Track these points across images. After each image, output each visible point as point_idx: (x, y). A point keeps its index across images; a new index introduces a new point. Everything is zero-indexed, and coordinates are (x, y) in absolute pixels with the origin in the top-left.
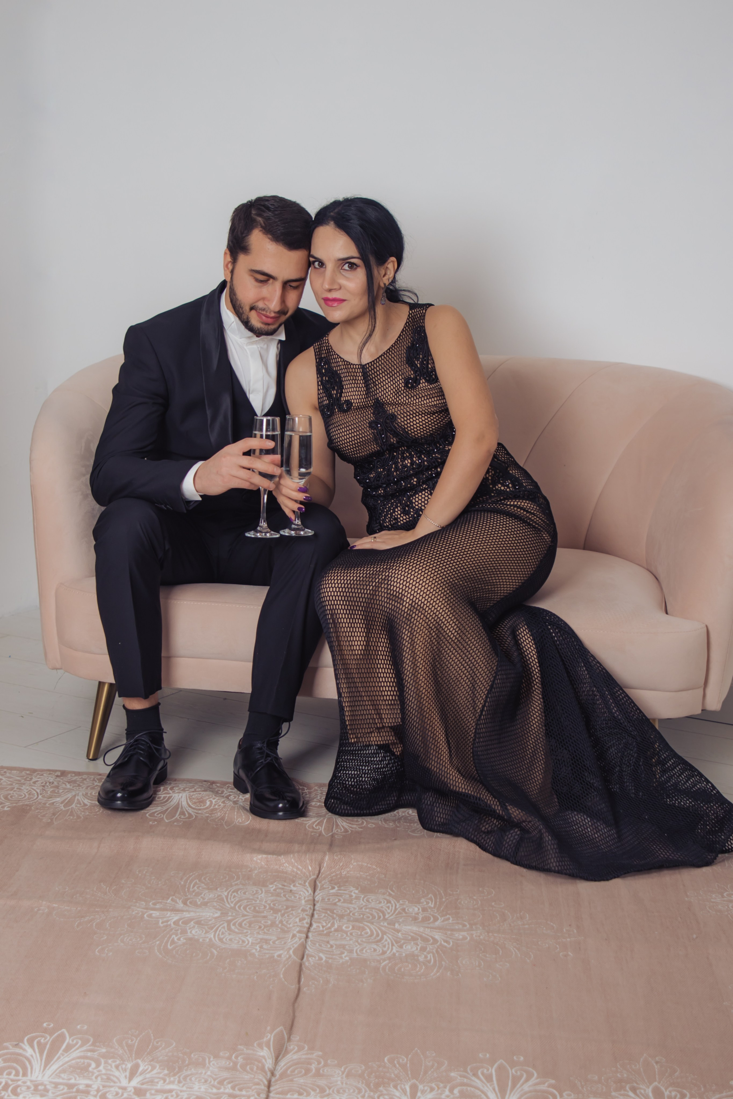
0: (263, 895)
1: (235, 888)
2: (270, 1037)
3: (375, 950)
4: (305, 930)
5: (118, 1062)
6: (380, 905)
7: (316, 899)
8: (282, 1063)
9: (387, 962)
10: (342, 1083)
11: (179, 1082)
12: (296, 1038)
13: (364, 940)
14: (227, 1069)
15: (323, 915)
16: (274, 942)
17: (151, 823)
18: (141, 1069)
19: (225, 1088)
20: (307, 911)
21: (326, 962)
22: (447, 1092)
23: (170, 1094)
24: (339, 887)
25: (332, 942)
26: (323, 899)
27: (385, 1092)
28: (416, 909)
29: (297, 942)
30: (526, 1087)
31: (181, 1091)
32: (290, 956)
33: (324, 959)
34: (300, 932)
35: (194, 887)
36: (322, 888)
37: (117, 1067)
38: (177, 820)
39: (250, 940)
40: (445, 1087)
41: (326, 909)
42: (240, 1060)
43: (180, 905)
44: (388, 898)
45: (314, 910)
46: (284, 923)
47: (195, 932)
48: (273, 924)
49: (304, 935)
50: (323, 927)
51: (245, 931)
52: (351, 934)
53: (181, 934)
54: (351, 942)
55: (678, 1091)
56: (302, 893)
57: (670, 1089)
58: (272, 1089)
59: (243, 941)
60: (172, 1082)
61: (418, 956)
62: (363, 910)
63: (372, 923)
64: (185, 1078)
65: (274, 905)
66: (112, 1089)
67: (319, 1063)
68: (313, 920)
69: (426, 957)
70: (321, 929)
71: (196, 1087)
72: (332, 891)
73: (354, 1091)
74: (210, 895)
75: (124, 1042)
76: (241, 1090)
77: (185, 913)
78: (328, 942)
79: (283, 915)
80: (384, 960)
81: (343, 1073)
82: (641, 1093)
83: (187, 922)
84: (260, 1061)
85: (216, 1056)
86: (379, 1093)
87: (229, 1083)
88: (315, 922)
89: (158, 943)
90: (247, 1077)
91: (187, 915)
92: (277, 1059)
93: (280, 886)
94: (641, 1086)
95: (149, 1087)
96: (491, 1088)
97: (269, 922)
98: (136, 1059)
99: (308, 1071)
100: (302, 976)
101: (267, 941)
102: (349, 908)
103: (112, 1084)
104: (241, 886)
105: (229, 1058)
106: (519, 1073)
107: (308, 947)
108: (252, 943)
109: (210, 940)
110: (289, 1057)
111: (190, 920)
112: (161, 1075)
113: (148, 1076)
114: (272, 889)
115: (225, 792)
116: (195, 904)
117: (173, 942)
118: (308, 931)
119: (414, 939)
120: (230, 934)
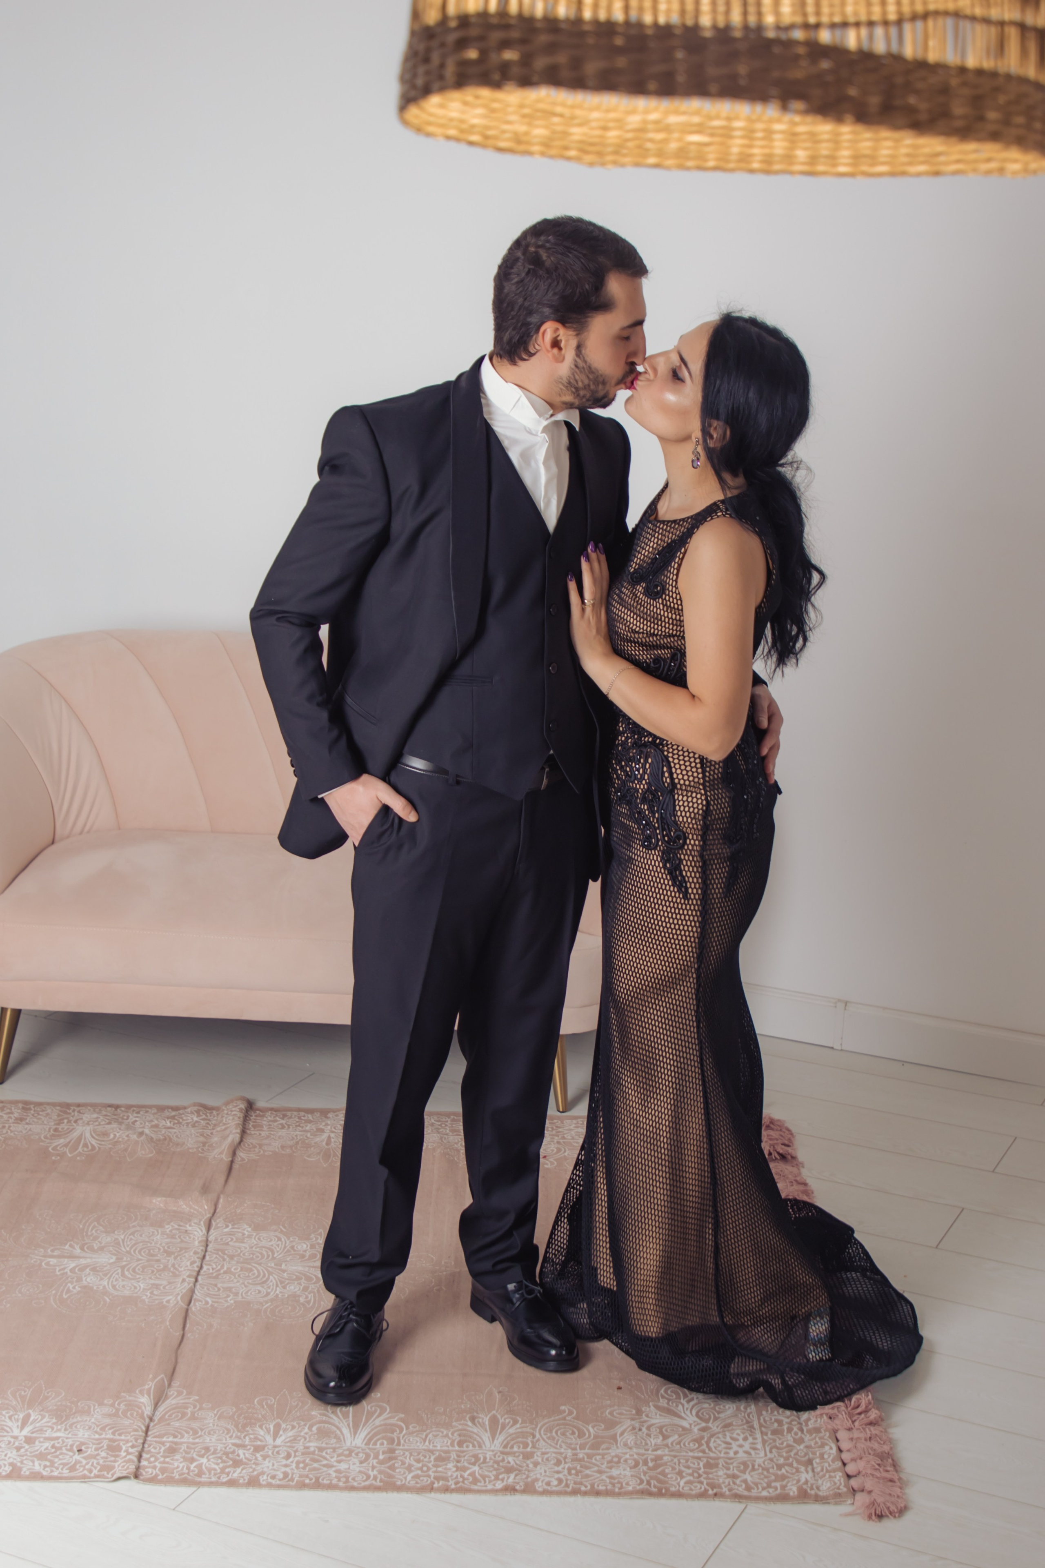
0: (158, 1237)
1: (132, 1230)
2: (151, 1385)
3: (260, 1292)
4: (195, 1274)
5: (11, 1413)
6: (270, 1243)
7: (210, 1239)
8: (161, 1409)
9: (269, 1304)
10: (214, 1425)
11: (66, 1430)
12: (176, 1383)
13: (250, 1281)
14: (110, 1415)
15: (215, 1256)
16: (164, 1288)
17: (53, 1158)
18: (32, 1419)
19: (106, 1434)
20: (198, 1253)
21: (212, 1306)
22: (306, 1430)
23: (56, 1441)
24: (232, 1225)
25: (219, 1285)
26: (216, 1239)
27: (251, 1432)
28: (305, 1246)
29: (187, 1286)
30: (378, 1422)
31: (67, 1438)
32: (178, 1302)
33: (210, 1303)
34: (189, 1276)
35: (92, 1230)
36: (217, 1228)
37: (10, 1418)
38: (80, 1154)
39: (142, 1286)
40: (305, 1425)
41: (218, 1250)
42: (122, 1406)
43: (78, 1251)
44: (277, 1234)
45: (206, 1251)
46: (176, 1266)
47: (90, 1279)
48: (165, 1268)
49: (193, 1280)
50: (213, 1269)
51: (138, 1276)
52: (239, 1276)
53: (77, 1281)
54: (238, 1284)
55: (512, 1418)
56: (196, 1233)
57: (506, 1416)
58: (150, 1433)
59: (135, 1288)
60: (59, 1430)
61: (299, 1296)
62: (254, 1249)
63: (260, 1264)
64: (71, 1426)
65: (168, 1247)
66: (5, 1439)
67: (195, 1407)
68: (205, 1262)
69: (307, 1297)
70: (211, 1271)
71: (80, 1434)
72: (226, 1230)
73: (223, 1432)
74: (106, 1239)
75: (18, 1394)
76: (120, 1435)
77: (81, 1260)
78: (216, 1285)
79: (175, 1258)
80: (267, 1302)
81: (215, 1415)
82: (479, 1422)
83: (82, 1269)
84: (140, 1408)
85: (101, 1404)
86: (245, 1433)
87: (110, 1429)
88: (206, 1265)
89: (54, 1292)
90: (127, 1422)
91: (83, 1261)
92: (156, 1406)
93: (176, 1227)
94: (480, 1415)
95: (38, 1435)
96: (346, 1424)
97: (162, 1266)
98: (27, 1410)
99: (184, 1415)
100: (188, 1321)
101: (157, 1286)
102: (240, 1248)
103: (5, 1434)
104: (138, 1228)
105: (112, 1405)
106: (373, 1409)
107: (196, 1292)
108: (144, 1289)
109: (104, 1287)
110: (168, 1402)
111: (86, 1267)
112: (50, 1424)
113: (38, 1425)
114: (168, 1230)
115: (131, 1117)
116: (91, 1249)
117: (68, 1291)
118: (198, 1273)
119: (298, 1278)
120: (123, 1280)
